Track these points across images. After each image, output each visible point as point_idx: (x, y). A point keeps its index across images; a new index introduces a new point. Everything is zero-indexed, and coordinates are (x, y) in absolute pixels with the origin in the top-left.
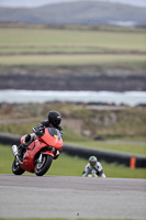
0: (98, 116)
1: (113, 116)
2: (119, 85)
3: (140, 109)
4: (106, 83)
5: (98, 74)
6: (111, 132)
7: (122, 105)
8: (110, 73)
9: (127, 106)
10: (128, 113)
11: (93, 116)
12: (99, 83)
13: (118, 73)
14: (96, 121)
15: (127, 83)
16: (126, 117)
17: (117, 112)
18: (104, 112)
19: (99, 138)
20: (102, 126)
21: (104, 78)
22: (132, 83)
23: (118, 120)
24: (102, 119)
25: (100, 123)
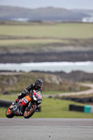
0: (5, 79)
1: (15, 78)
2: (18, 59)
3: (32, 74)
4: (10, 58)
5: (5, 52)
6: (14, 89)
7: (21, 71)
8: (13, 51)
9: (24, 72)
10: (24, 77)
11: (3, 79)
12: (6, 58)
13: (18, 51)
14: (4, 82)
15: (24, 58)
16: (23, 79)
17: (17, 76)
18: (9, 76)
19: (6, 93)
20: (8, 85)
21: (9, 54)
22: (27, 57)
23: (18, 81)
24: (8, 81)
25: (7, 83)
